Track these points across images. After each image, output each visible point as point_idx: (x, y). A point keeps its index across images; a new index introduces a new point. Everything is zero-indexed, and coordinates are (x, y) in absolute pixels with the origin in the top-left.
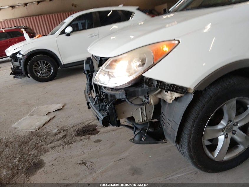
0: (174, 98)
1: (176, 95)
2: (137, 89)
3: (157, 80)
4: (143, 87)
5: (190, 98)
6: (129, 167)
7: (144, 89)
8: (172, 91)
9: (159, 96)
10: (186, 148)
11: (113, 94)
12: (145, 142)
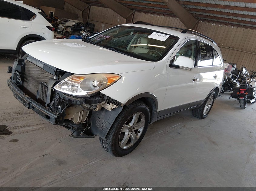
0: (113, 108)
1: (115, 106)
2: (92, 99)
3: (107, 96)
4: (96, 99)
5: (121, 109)
6: (54, 160)
7: (97, 100)
8: (114, 104)
9: (103, 106)
10: (111, 140)
11: (71, 99)
12: (82, 137)
